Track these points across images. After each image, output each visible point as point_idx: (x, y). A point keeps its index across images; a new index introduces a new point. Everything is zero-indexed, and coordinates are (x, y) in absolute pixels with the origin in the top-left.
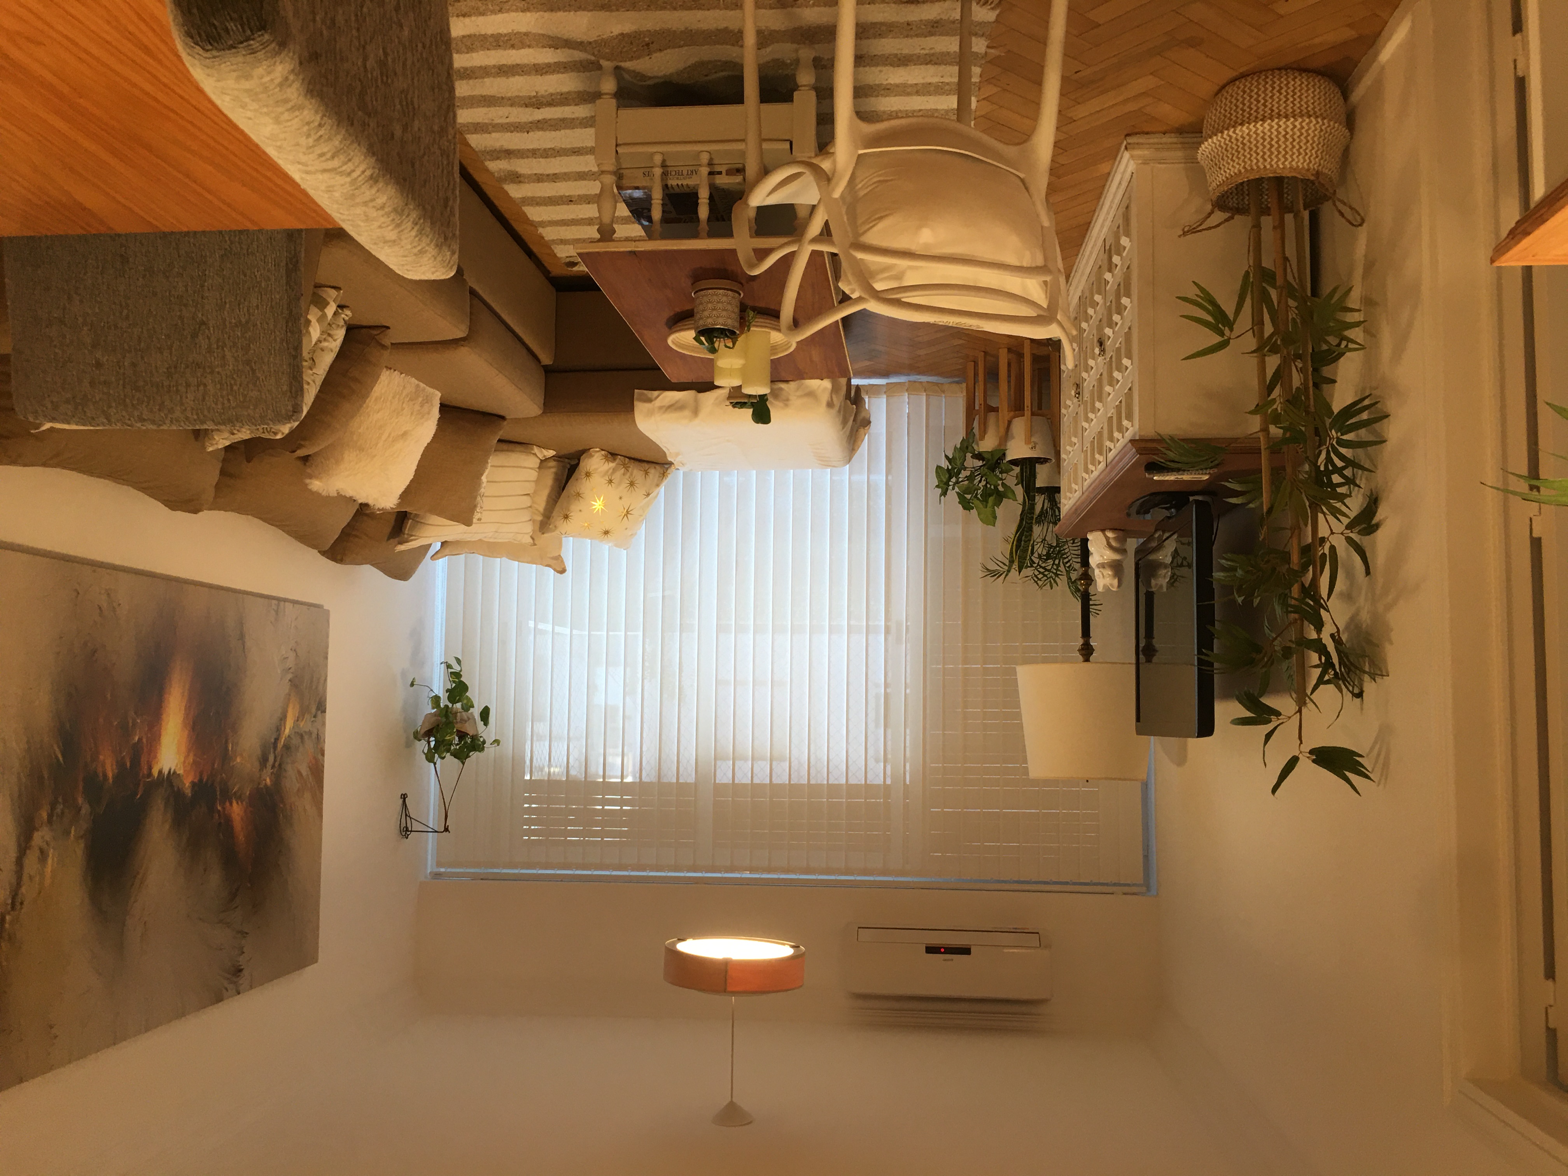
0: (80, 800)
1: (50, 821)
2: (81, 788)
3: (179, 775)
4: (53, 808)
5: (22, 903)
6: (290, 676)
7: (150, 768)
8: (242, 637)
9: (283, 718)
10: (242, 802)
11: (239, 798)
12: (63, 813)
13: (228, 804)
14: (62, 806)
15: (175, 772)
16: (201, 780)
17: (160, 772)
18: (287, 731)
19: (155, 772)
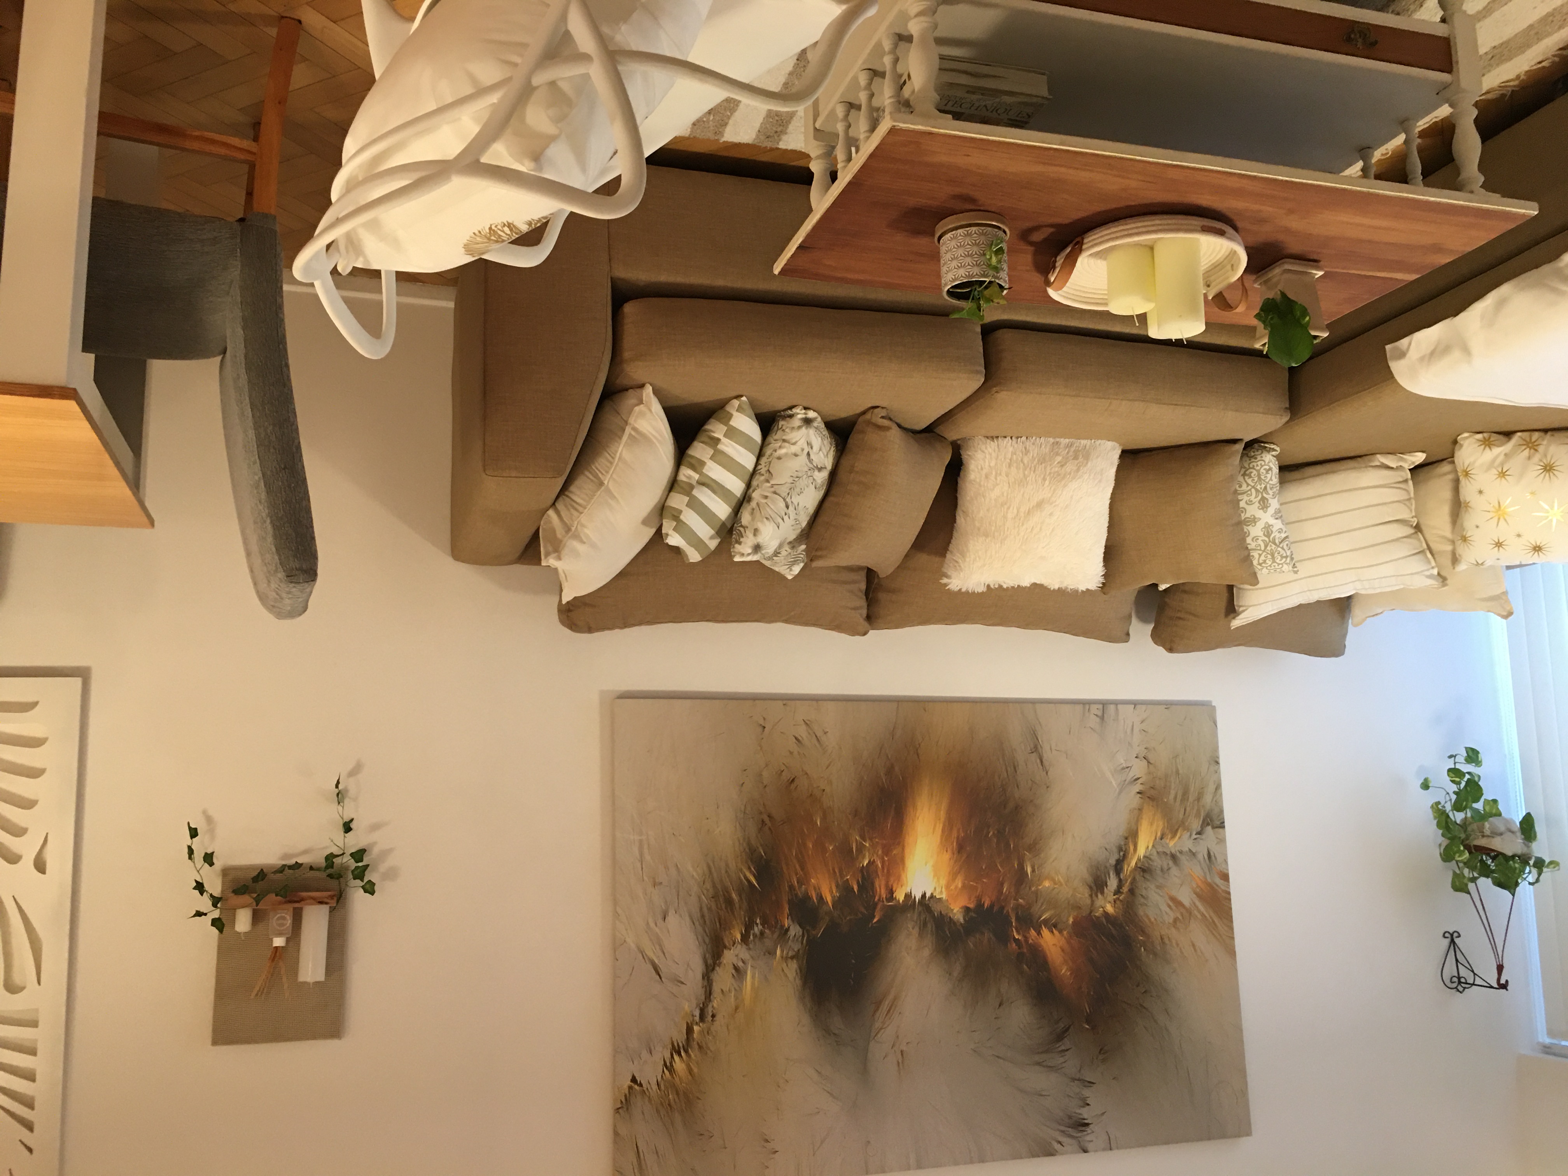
0: (786, 923)
1: (745, 939)
2: (787, 911)
3: (940, 899)
4: (749, 927)
5: (713, 1016)
6: (1138, 787)
7: (891, 892)
8: (1036, 749)
9: (1132, 835)
10: (1060, 932)
11: (1053, 926)
12: (762, 933)
13: (1033, 932)
14: (760, 927)
15: (932, 896)
16: (980, 905)
17: (908, 896)
18: (1141, 851)
19: (900, 896)
